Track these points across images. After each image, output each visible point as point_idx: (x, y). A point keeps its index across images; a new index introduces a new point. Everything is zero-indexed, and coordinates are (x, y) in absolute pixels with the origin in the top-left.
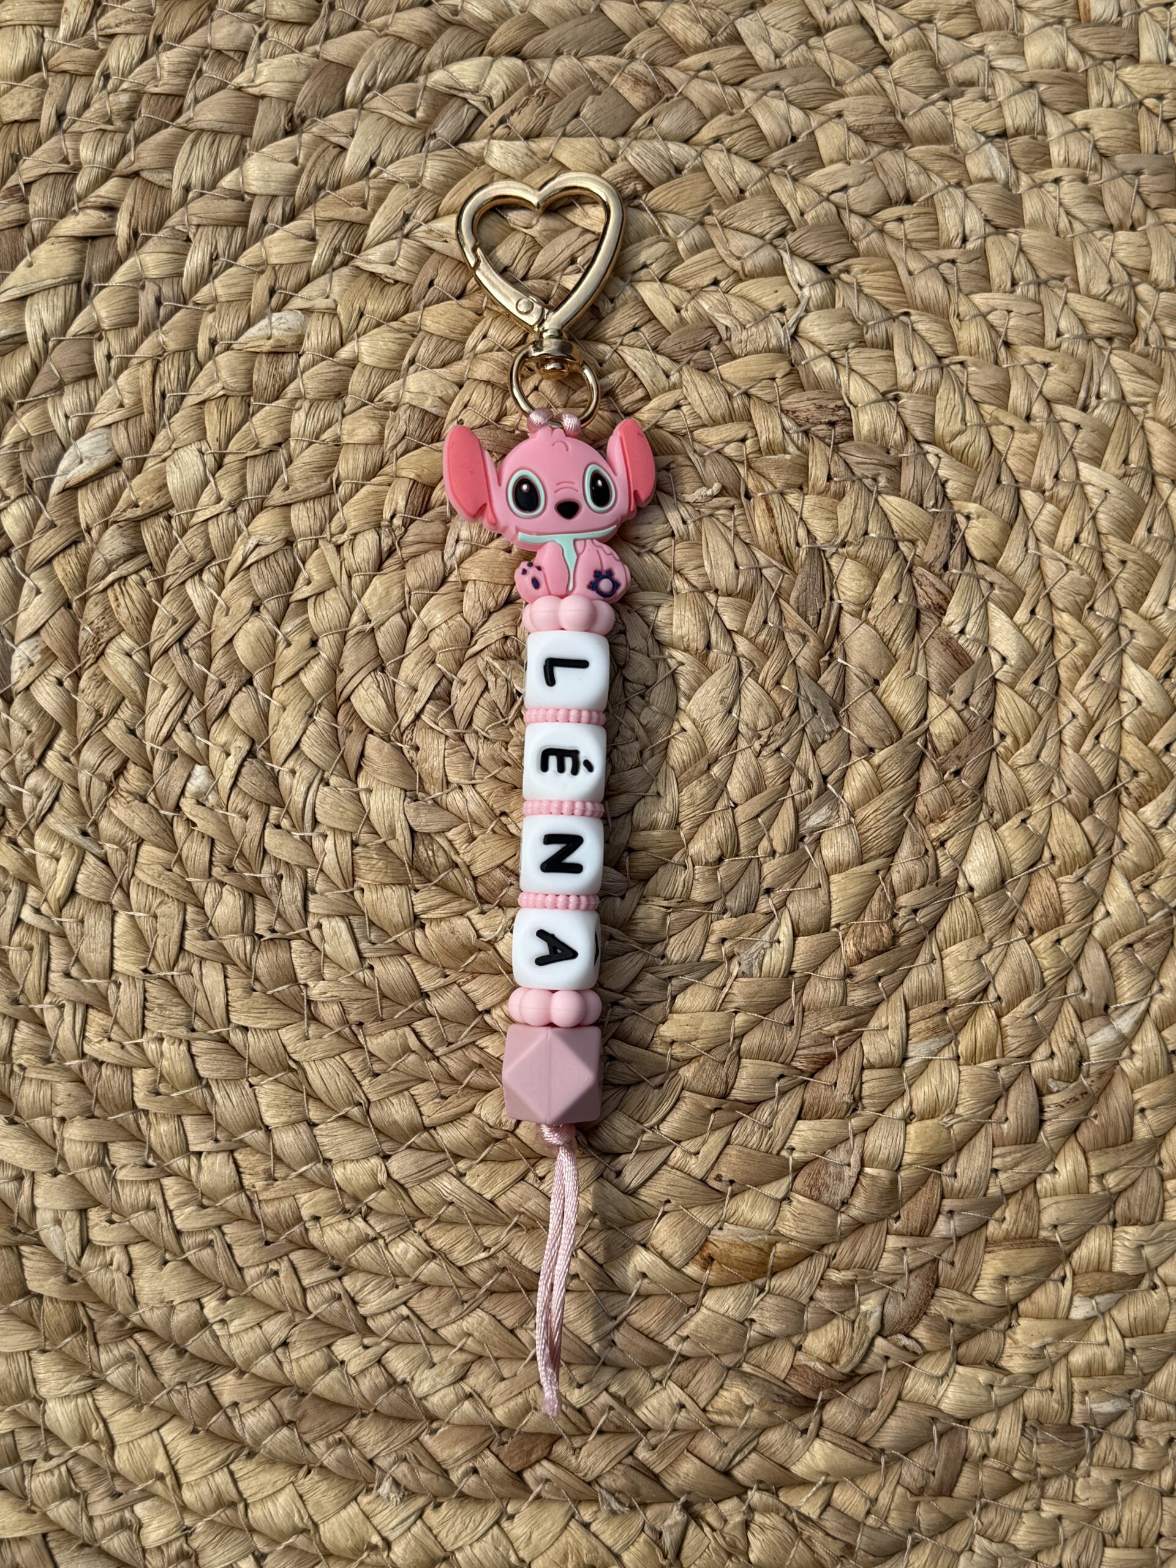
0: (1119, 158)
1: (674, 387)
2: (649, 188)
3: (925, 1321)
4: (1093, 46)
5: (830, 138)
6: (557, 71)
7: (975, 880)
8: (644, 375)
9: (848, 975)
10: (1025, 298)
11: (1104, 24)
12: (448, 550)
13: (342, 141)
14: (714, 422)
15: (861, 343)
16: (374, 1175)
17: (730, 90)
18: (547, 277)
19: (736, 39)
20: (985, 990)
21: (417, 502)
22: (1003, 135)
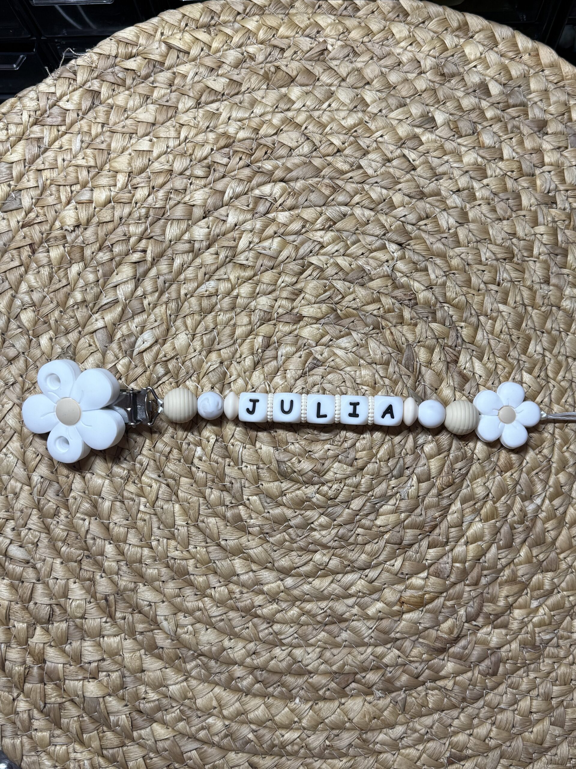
0: (501, 195)
1: (352, 293)
2: (335, 223)
3: (482, 615)
4: (487, 156)
5: (397, 198)
6: (298, 185)
7: (480, 456)
8: (342, 290)
9: (439, 494)
10: (473, 248)
11: (490, 148)
12: (279, 358)
13: (224, 218)
14: (368, 304)
15: (417, 270)
16: (279, 587)
17: (360, 185)
18: (302, 259)
19: (360, 167)
20: (488, 495)
21: (265, 343)
22: (459, 191)
